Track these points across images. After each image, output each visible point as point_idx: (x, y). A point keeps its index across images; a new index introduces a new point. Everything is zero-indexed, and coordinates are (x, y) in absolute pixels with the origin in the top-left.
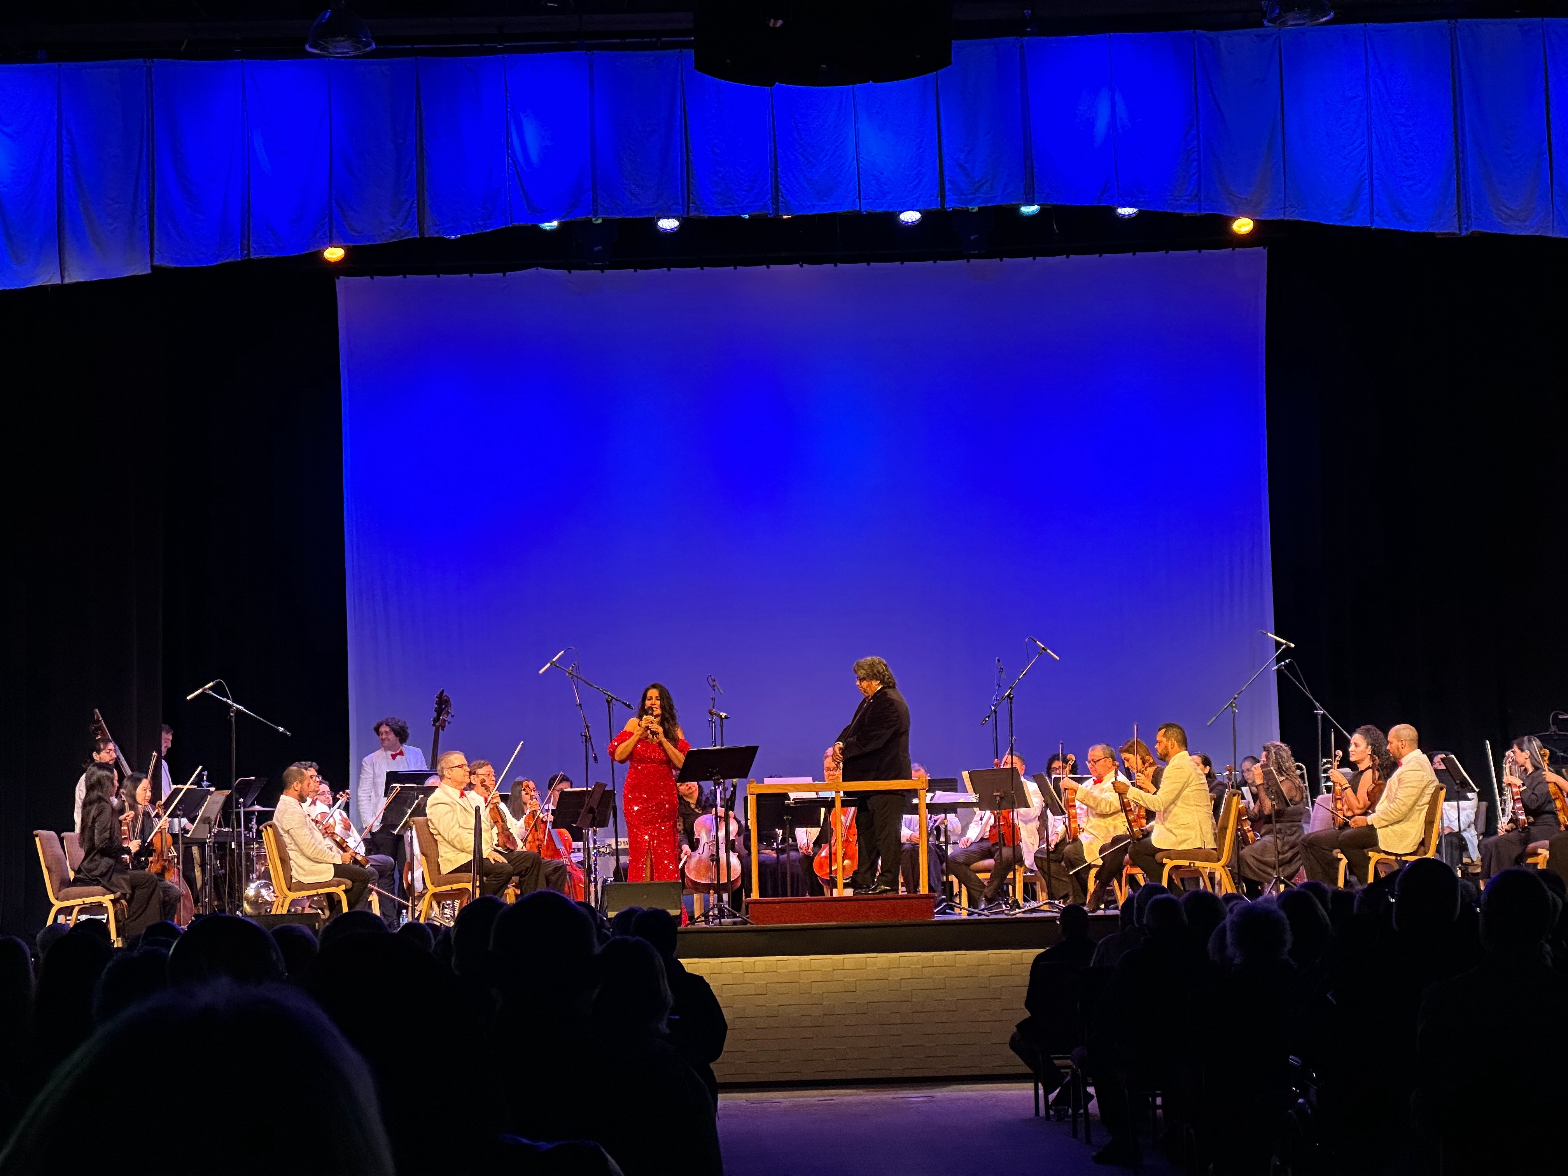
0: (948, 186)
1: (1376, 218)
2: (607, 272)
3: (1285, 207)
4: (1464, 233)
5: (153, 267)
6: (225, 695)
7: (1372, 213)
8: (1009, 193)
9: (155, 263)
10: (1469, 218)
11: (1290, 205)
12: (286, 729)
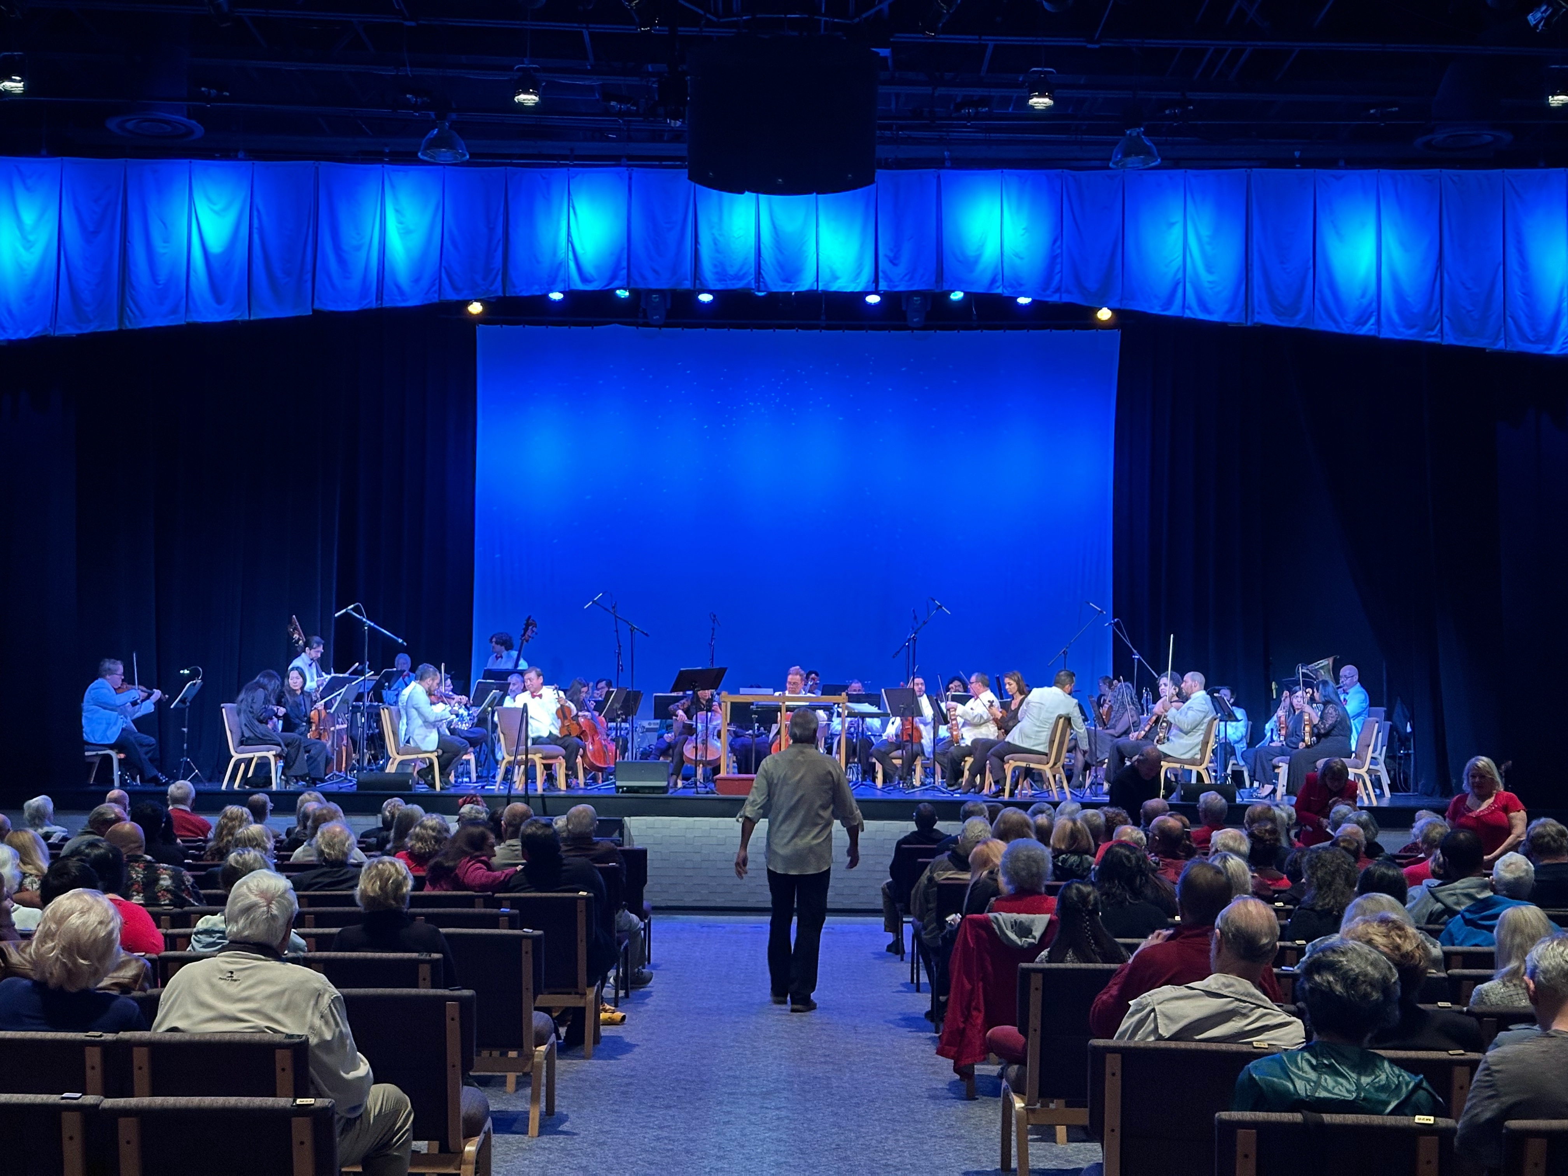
0: (881, 274)
1: (1187, 311)
2: (663, 329)
3: (1122, 299)
4: (1249, 324)
5: (313, 310)
6: (361, 614)
7: (1184, 306)
9: (316, 307)
10: (1253, 312)
11: (1126, 298)
12: (404, 640)
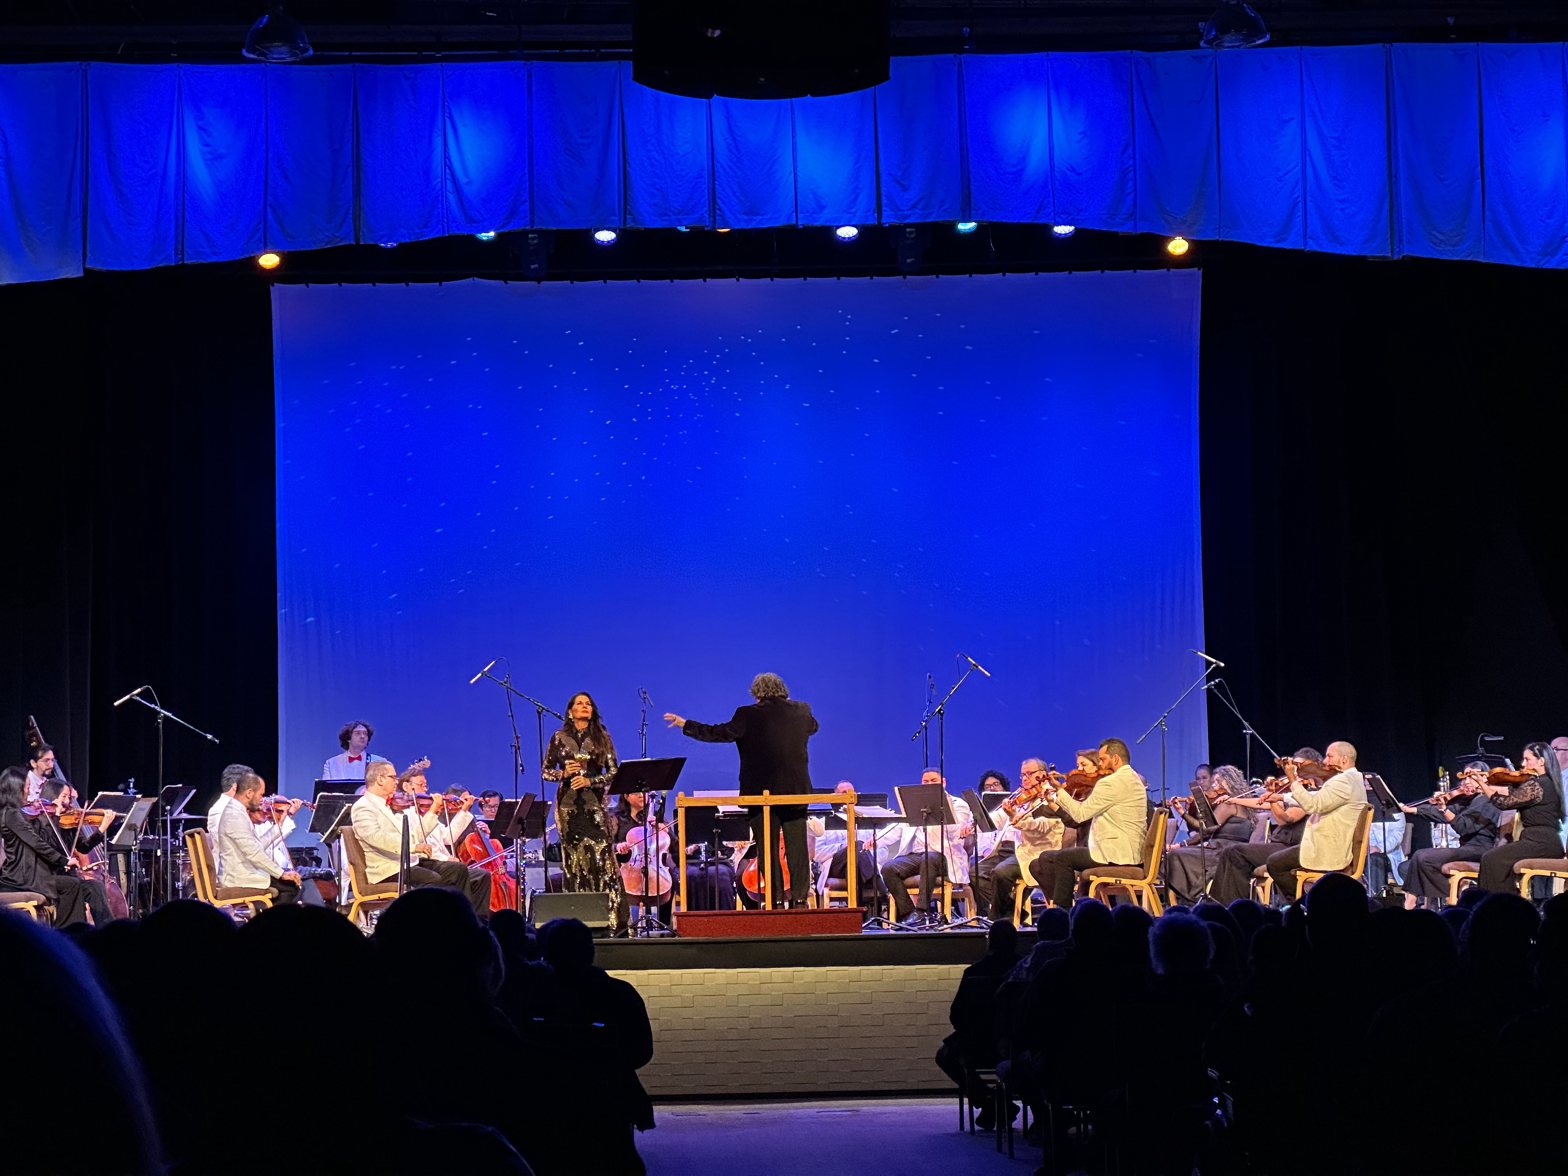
0: (884, 201)
1: (1310, 242)
2: (544, 283)
3: (1220, 228)
4: (1395, 258)
5: (86, 271)
6: (152, 701)
7: (1305, 235)
8: (945, 210)
9: (88, 266)
10: (1400, 241)
11: (1225, 226)
12: (214, 736)
